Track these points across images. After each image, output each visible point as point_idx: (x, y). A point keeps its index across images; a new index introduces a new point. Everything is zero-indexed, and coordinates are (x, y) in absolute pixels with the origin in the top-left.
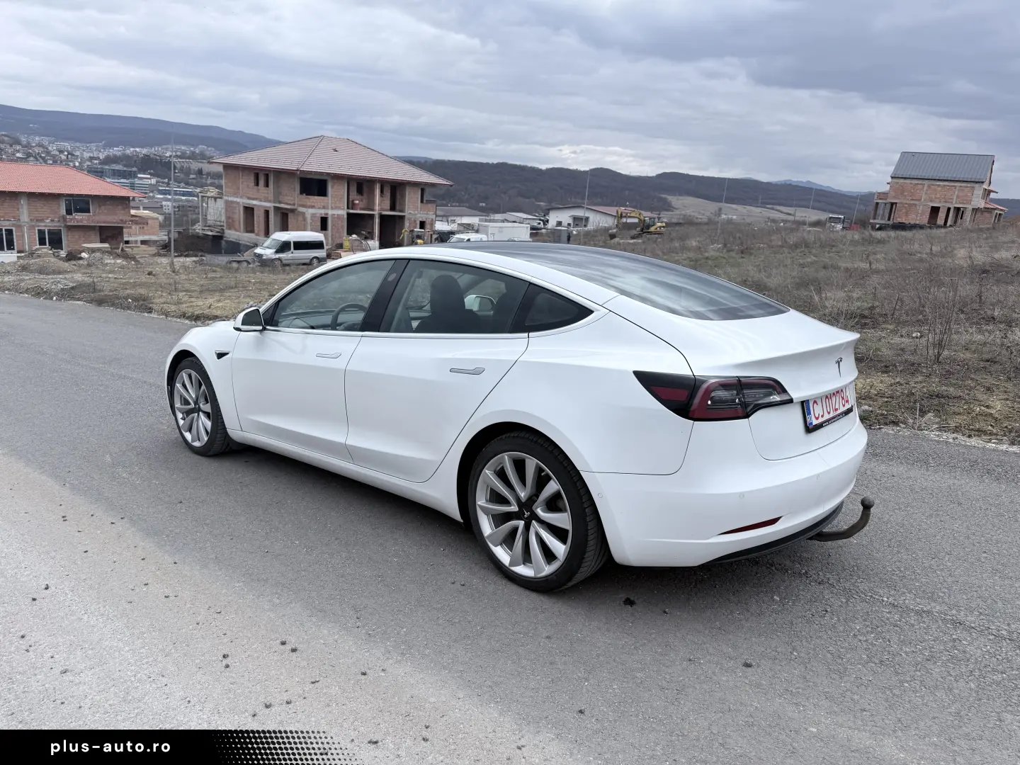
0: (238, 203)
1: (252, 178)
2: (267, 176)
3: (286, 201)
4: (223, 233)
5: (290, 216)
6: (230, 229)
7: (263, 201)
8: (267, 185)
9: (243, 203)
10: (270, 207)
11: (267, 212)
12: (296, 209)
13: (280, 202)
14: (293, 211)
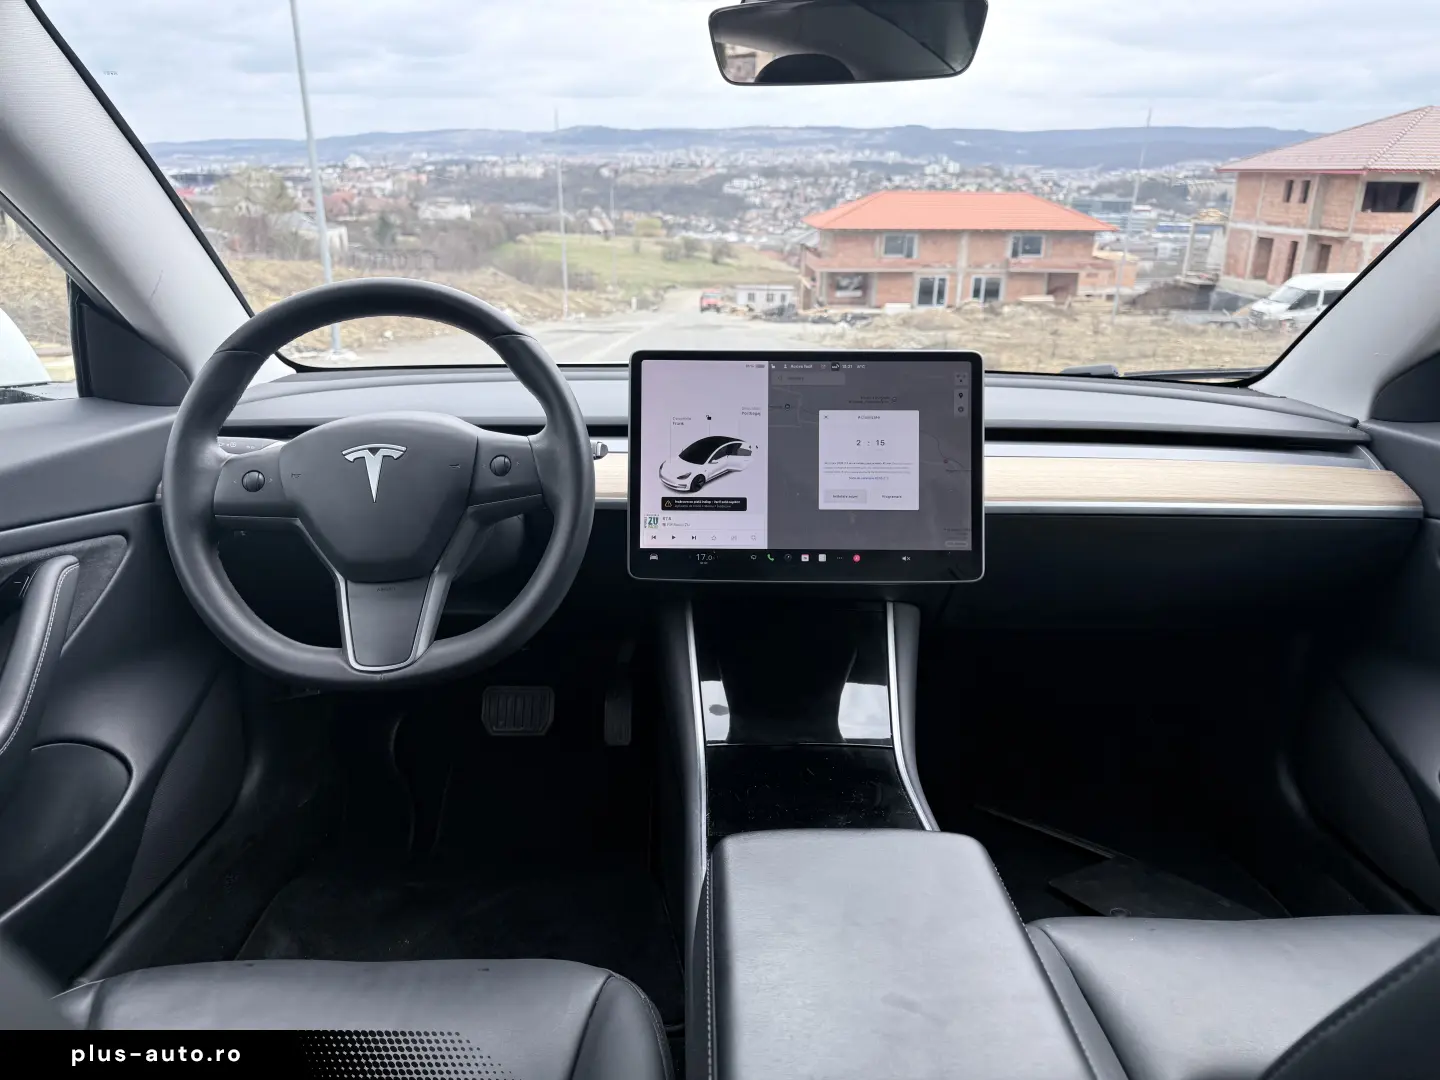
0: (1249, 232)
1: (1282, 189)
2: (1307, 186)
3: (1334, 225)
4: (1217, 280)
5: (1335, 249)
6: (1228, 273)
7: (1292, 225)
8: (1304, 200)
9: (1258, 231)
10: (1301, 237)
11: (1295, 245)
12: (1347, 238)
13: (1321, 227)
14: (1340, 241)
